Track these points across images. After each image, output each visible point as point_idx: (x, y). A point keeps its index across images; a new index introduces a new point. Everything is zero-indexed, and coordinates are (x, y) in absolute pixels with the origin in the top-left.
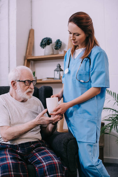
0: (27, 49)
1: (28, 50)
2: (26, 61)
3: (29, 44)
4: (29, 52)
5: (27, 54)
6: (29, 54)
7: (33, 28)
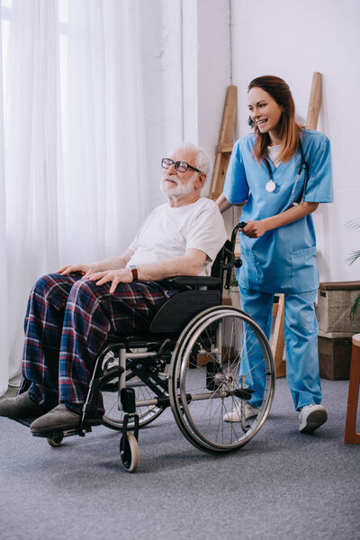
0: (221, 130)
1: (224, 132)
2: (220, 155)
3: (226, 120)
4: (226, 136)
5: (222, 141)
6: (225, 142)
7: (235, 84)
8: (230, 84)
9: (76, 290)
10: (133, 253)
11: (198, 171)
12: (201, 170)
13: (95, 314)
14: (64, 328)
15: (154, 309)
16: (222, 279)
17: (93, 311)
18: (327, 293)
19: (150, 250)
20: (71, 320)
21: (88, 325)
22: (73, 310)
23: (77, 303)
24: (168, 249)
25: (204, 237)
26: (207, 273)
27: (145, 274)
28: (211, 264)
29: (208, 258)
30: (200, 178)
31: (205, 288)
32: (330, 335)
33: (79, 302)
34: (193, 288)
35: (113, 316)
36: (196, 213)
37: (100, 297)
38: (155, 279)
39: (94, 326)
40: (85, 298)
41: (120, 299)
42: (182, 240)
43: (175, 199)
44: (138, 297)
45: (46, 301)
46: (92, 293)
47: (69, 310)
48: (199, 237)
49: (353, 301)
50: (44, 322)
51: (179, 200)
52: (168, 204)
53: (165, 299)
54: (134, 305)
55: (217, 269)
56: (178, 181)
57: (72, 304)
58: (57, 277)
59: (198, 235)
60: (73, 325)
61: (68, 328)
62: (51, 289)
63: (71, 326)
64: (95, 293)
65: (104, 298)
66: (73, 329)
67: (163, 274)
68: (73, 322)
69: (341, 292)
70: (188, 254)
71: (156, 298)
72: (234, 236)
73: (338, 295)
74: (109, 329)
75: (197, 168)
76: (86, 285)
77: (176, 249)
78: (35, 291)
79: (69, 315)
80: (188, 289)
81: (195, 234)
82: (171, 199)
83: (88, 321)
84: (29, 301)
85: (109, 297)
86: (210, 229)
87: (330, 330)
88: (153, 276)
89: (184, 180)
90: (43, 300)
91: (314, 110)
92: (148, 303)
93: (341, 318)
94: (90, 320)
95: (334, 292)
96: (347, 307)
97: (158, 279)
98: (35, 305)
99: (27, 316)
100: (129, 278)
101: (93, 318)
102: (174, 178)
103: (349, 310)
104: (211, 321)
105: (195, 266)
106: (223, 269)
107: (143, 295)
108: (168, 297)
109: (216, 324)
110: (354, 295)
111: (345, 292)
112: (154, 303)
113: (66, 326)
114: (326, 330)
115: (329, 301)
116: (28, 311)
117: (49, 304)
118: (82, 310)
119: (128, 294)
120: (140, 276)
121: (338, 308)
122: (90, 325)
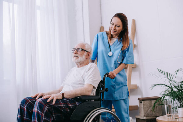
7: (103, 26)
8: (101, 26)
9: (37, 103)
10: (63, 87)
11: (86, 51)
12: (88, 51)
13: (45, 113)
14: (32, 120)
15: (72, 110)
16: (100, 96)
17: (45, 112)
18: (142, 102)
19: (70, 85)
20: (35, 117)
21: (42, 118)
22: (36, 112)
23: (37, 109)
24: (77, 84)
25: (92, 78)
26: (93, 94)
27: (67, 95)
28: (95, 90)
29: (94, 87)
30: (88, 54)
31: (93, 101)
32: (145, 118)
33: (39, 108)
34: (88, 101)
35: (54, 114)
36: (88, 69)
37: (48, 106)
38: (72, 97)
39: (45, 119)
40: (41, 106)
41: (57, 106)
42: (83, 80)
43: (79, 64)
44: (64, 105)
45: (25, 109)
46: (44, 104)
47: (34, 112)
48: (90, 78)
49: (153, 105)
50: (25, 118)
51: (80, 64)
52: (76, 67)
53: (77, 106)
54: (63, 109)
55: (98, 92)
56: (79, 56)
57: (35, 109)
58: (30, 99)
59: (89, 78)
60: (36, 119)
61: (34, 120)
62: (28, 103)
63: (35, 119)
64: (45, 104)
65: (50, 106)
66: (36, 120)
67: (75, 95)
68: (36, 117)
69: (148, 101)
70: (86, 86)
71: (72, 105)
72: (104, 79)
73: (147, 102)
74: (52, 119)
75: (86, 50)
76: (41, 101)
77: (80, 84)
78: (21, 104)
79: (34, 114)
80: (87, 101)
81: (88, 77)
82: (77, 64)
83: (43, 117)
84: (19, 109)
85: (52, 105)
86: (94, 75)
87: (145, 116)
88: (71, 96)
89: (81, 55)
90: (24, 108)
91: (133, 33)
92: (69, 107)
93: (148, 111)
94: (44, 116)
95: (145, 101)
96: (150, 107)
97: (73, 97)
98: (21, 110)
99: (18, 116)
100: (61, 97)
101: (45, 115)
102: (77, 55)
103: (151, 108)
104: (96, 114)
105: (89, 91)
106: (101, 92)
107: (67, 104)
108: (78, 105)
109: (98, 115)
110: (153, 102)
111: (150, 101)
112: (72, 108)
113: (33, 119)
114: (143, 116)
115: (143, 105)
116: (18, 113)
117: (27, 110)
118: (40, 112)
119: (60, 104)
120: (65, 96)
121: (147, 107)
122: (44, 118)
